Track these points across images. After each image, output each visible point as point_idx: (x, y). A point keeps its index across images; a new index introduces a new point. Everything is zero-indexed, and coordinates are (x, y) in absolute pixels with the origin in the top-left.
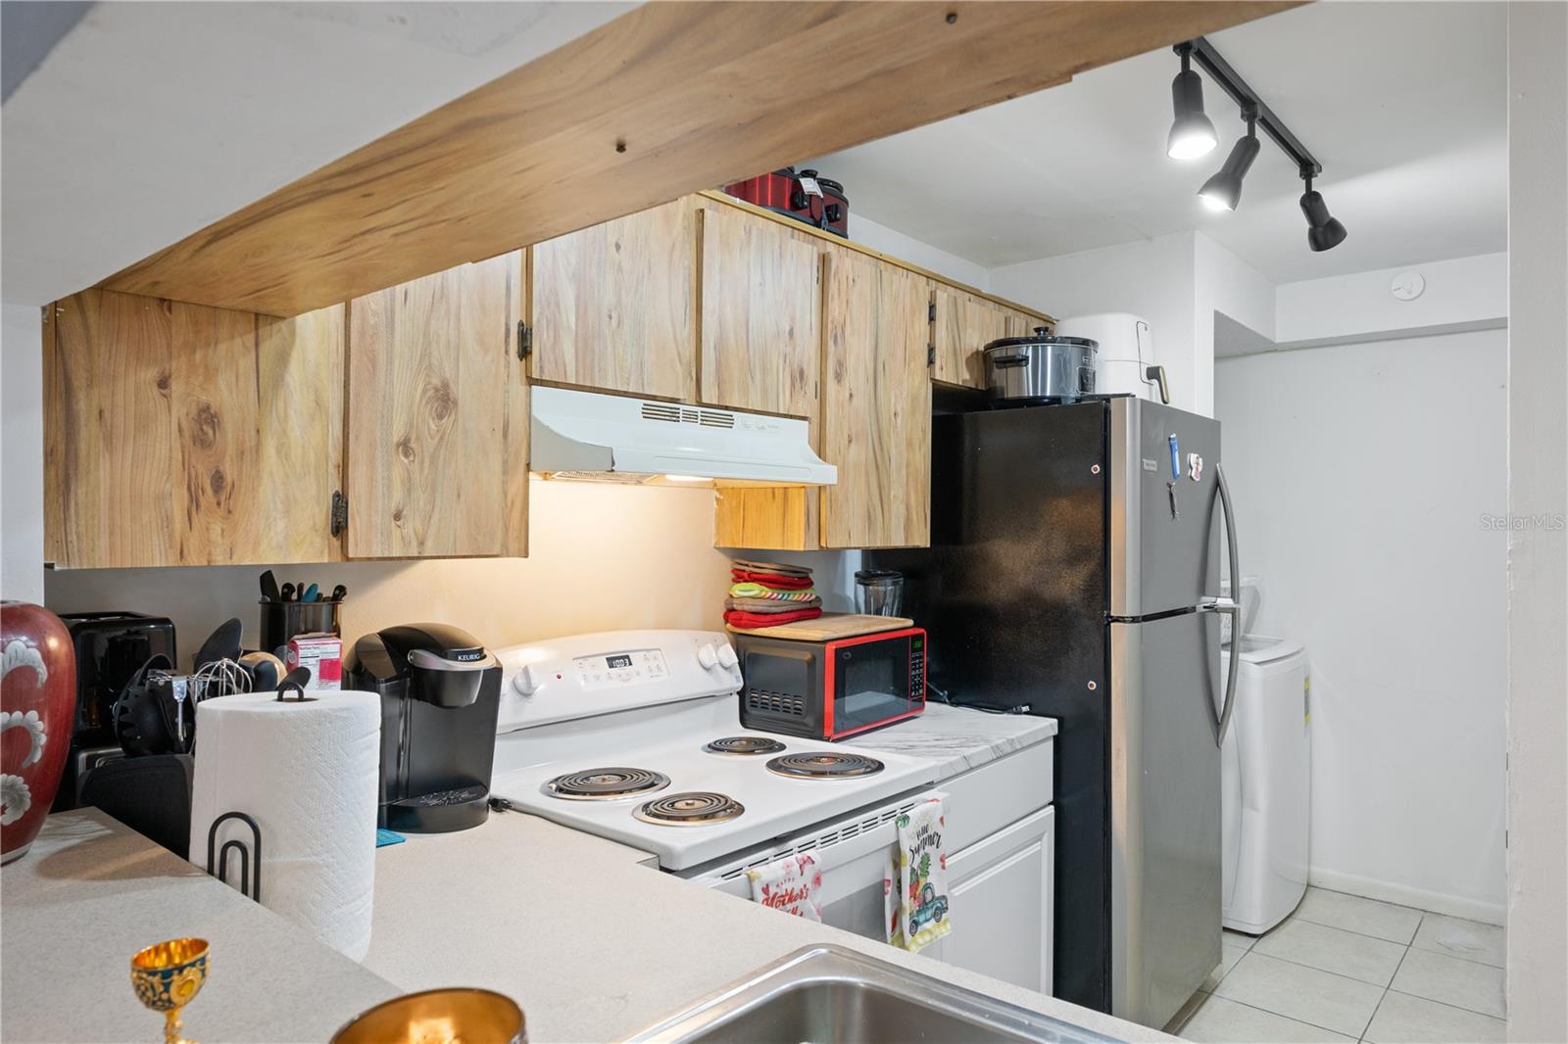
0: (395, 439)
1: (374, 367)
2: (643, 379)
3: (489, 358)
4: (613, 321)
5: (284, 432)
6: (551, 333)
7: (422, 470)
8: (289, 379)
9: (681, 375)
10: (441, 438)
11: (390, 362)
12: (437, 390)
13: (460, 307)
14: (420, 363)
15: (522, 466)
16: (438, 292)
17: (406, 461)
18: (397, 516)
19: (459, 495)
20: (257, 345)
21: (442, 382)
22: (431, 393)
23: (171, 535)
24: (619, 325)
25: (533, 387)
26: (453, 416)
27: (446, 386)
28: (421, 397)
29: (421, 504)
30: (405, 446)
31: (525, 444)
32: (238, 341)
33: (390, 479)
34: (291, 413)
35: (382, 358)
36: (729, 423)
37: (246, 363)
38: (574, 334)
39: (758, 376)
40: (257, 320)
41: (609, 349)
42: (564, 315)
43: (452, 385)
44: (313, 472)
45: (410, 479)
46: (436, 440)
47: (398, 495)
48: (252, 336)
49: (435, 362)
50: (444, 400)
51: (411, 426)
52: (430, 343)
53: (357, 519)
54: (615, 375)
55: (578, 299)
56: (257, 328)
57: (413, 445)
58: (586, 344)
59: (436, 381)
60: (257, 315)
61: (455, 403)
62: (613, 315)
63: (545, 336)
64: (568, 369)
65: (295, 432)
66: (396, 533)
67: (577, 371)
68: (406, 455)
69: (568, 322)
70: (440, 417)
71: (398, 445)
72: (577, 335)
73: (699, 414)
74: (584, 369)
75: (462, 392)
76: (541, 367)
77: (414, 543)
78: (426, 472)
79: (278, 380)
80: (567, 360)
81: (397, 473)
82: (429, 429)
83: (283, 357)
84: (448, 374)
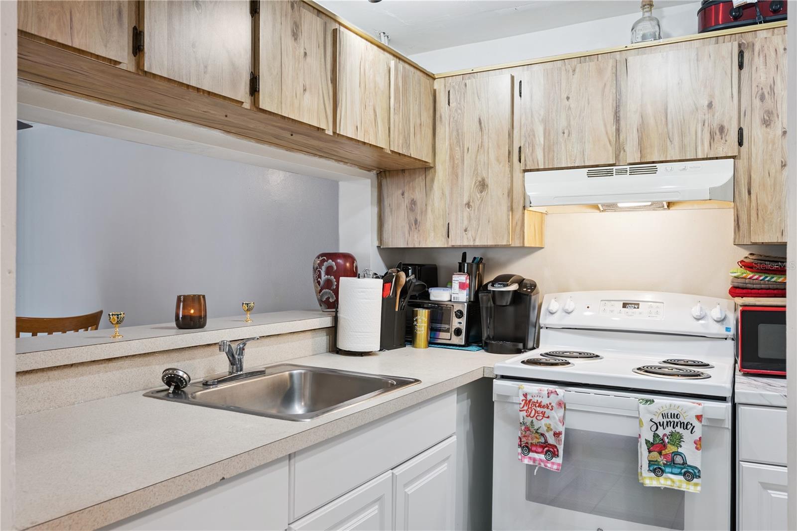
0: (465, 202)
1: (457, 178)
2: (584, 158)
3: (501, 165)
4: (565, 134)
5: (433, 204)
6: (531, 148)
7: (474, 213)
8: (434, 187)
9: (611, 152)
10: (482, 200)
11: (463, 175)
12: (480, 182)
13: (489, 148)
14: (474, 173)
15: (521, 208)
16: (480, 145)
17: (468, 210)
18: (466, 231)
19: (489, 222)
20: (425, 178)
21: (482, 179)
22: (478, 183)
23: (405, 238)
24: (569, 135)
25: (526, 173)
26: (486, 191)
27: (483, 180)
28: (474, 186)
29: (474, 226)
30: (468, 205)
31: (522, 198)
32: (420, 178)
33: (463, 217)
34: (435, 198)
35: (460, 174)
36: (654, 171)
37: (423, 184)
38: (543, 146)
39: (676, 140)
40: (425, 170)
41: (563, 148)
42: (537, 139)
43: (486, 179)
44: (442, 217)
45: (470, 217)
46: (480, 201)
47: (466, 222)
48: (424, 175)
49: (479, 171)
50: (483, 185)
51: (470, 197)
52: (477, 165)
53: (452, 232)
54: (567, 159)
55: (545, 129)
56: (425, 172)
57: (471, 204)
58: (549, 149)
59: (480, 179)
60: (425, 168)
61: (487, 186)
62: (565, 132)
63: (527, 150)
64: (539, 162)
65: (436, 204)
66: (465, 236)
67: (544, 162)
68: (469, 208)
69: (540, 141)
70: (481, 192)
71: (466, 204)
72: (544, 146)
73: (628, 169)
74: (548, 161)
75: (490, 182)
76: (525, 164)
77: (472, 240)
78: (476, 213)
79: (431, 188)
80: (539, 159)
81: (466, 214)
82: (477, 197)
83: (433, 180)
84: (485, 175)
